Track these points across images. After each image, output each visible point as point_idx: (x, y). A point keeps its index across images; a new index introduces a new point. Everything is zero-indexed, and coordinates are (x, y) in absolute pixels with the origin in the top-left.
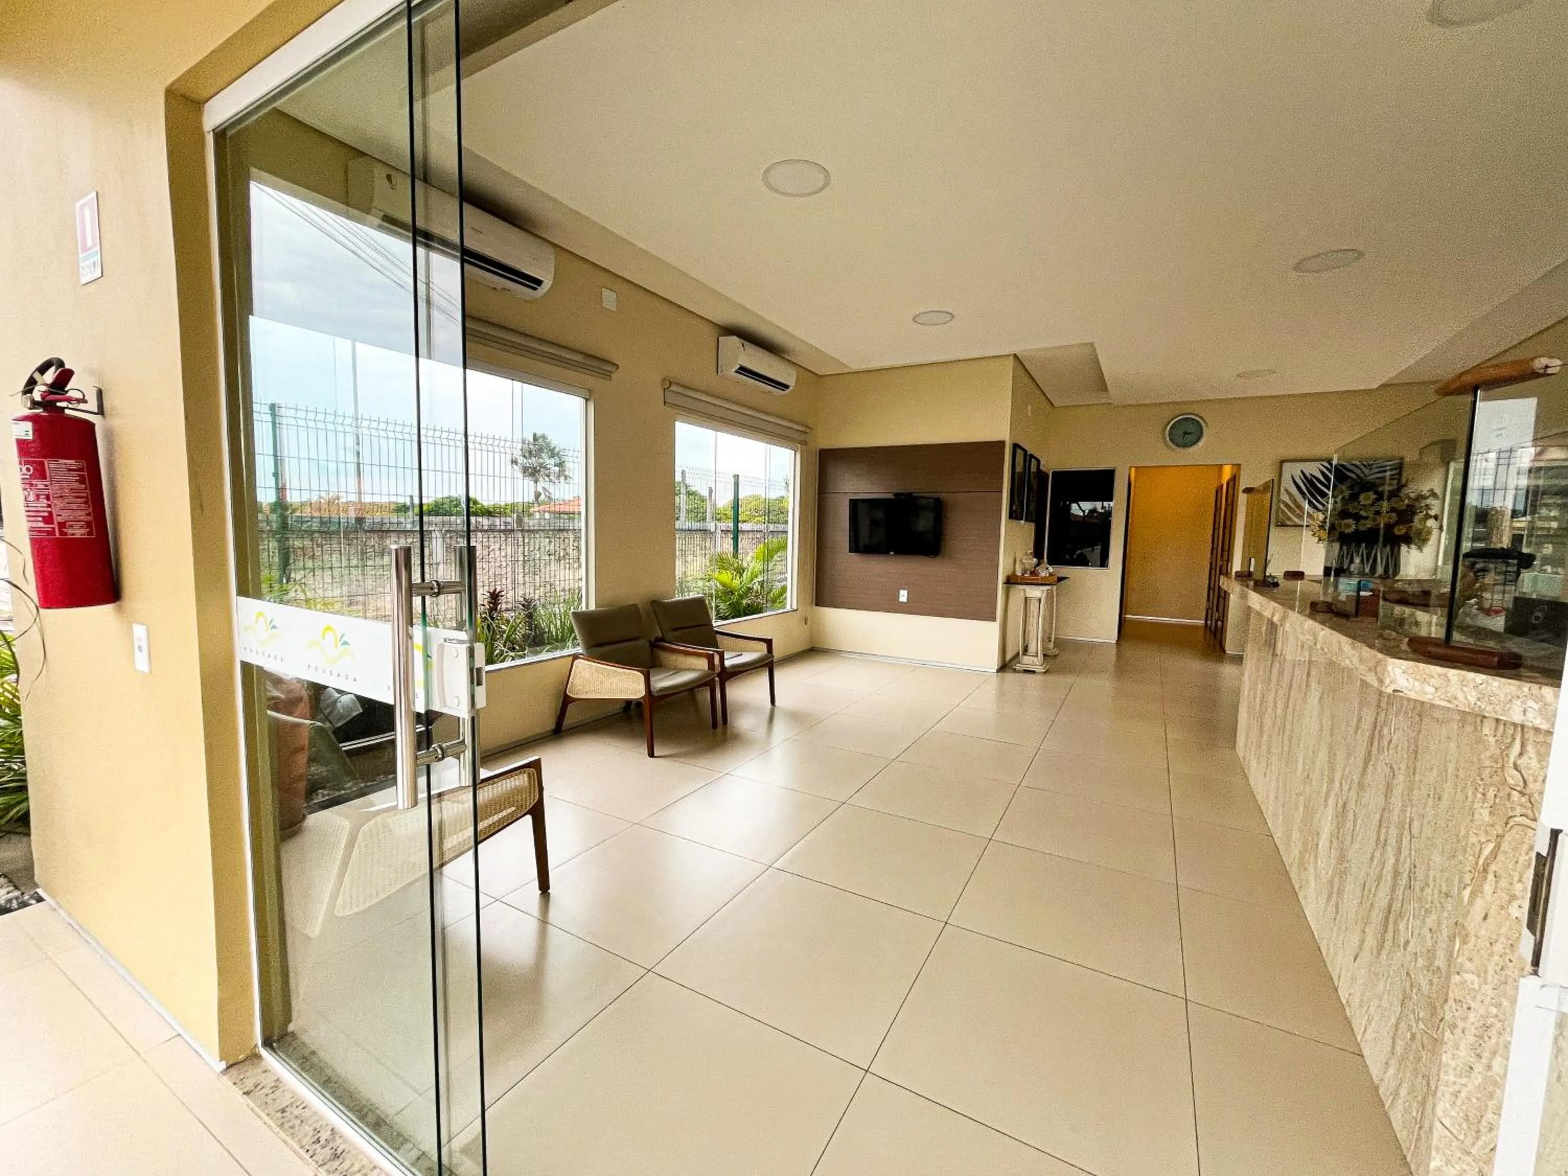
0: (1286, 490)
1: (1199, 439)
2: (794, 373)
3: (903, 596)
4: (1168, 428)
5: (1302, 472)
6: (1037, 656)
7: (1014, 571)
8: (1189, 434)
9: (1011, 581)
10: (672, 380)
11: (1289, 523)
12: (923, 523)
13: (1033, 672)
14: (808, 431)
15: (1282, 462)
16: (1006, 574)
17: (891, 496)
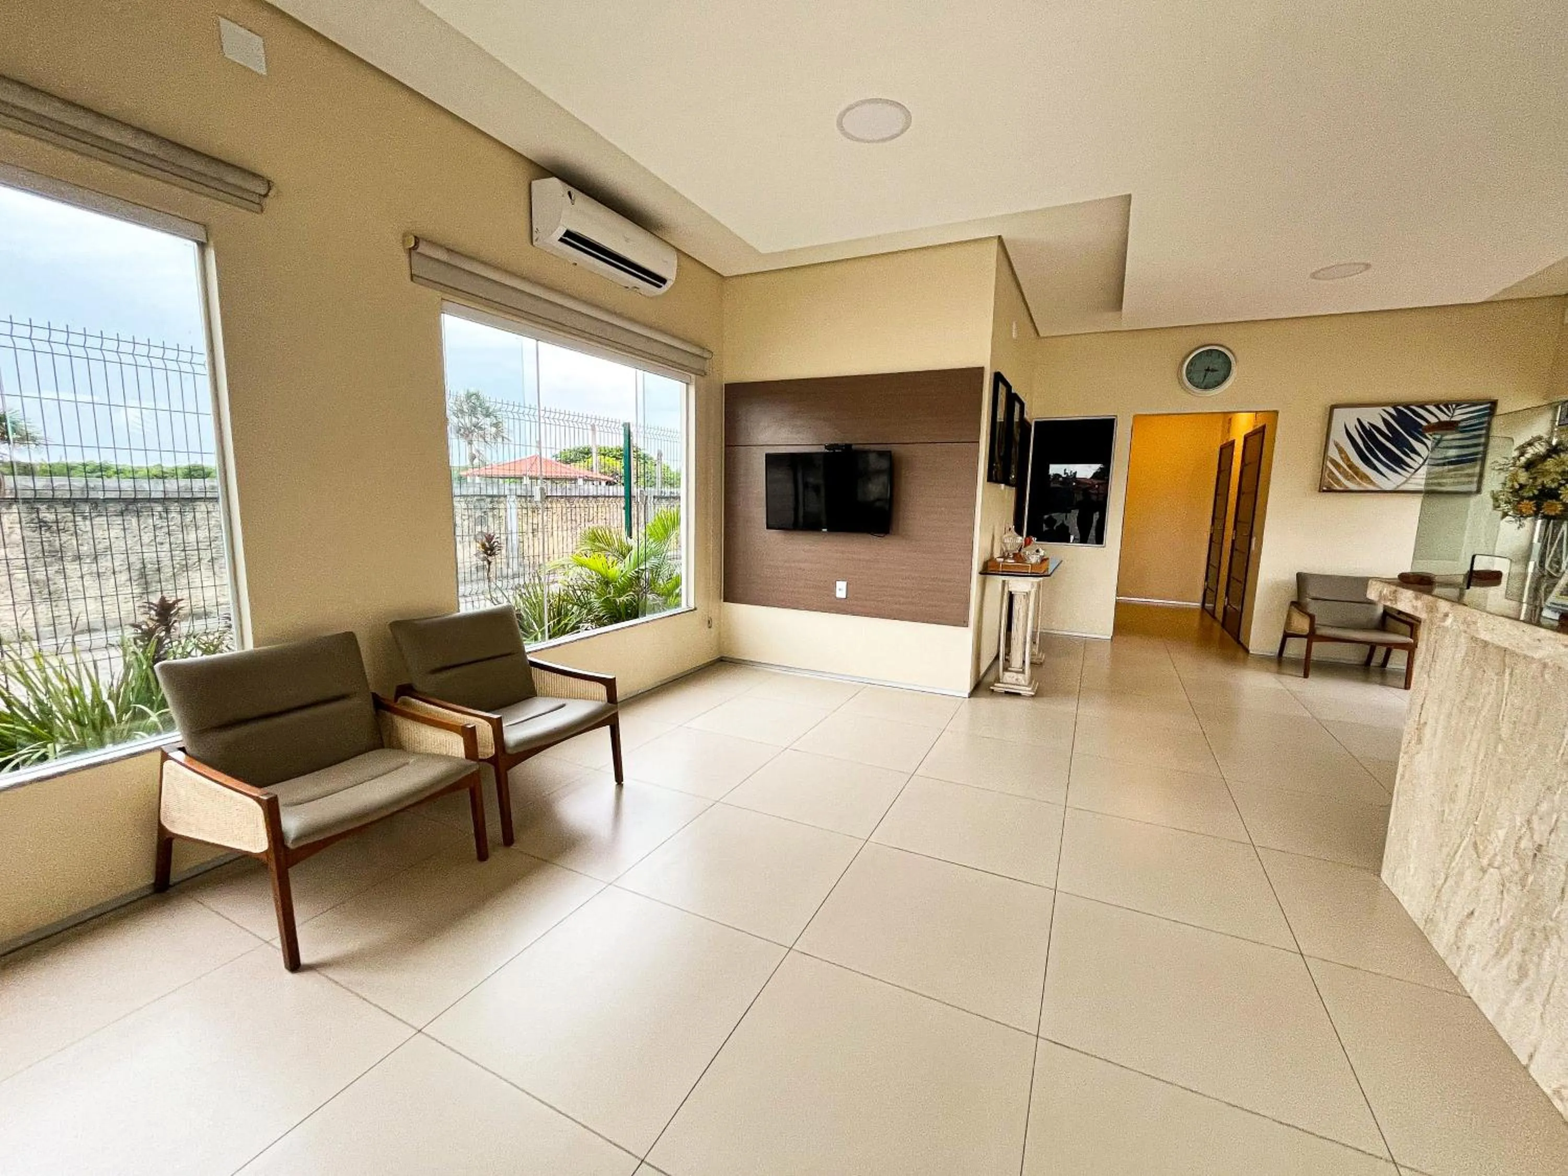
0: (1337, 445)
1: (1225, 377)
2: (673, 259)
3: (841, 589)
4: (1186, 364)
5: (1358, 420)
6: (1023, 672)
7: (992, 554)
8: (1213, 370)
9: (988, 569)
10: (418, 234)
11: (1337, 487)
12: (875, 489)
13: (1019, 694)
14: (706, 355)
15: (1333, 407)
16: (982, 560)
17: (822, 449)
